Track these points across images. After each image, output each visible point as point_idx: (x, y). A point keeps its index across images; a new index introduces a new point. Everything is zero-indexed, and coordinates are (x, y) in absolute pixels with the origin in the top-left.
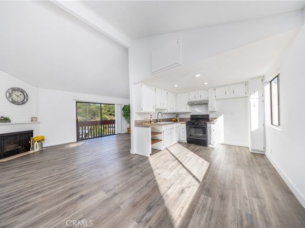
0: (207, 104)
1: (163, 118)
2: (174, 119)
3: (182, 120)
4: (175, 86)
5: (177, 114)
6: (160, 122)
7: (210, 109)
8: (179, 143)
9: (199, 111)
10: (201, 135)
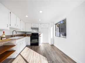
0: (38, 29)
1: (17, 34)
2: (24, 35)
3: (28, 35)
4: (27, 16)
5: (26, 33)
6: (14, 37)
7: (39, 31)
8: (27, 46)
9: (35, 31)
10: (37, 41)
